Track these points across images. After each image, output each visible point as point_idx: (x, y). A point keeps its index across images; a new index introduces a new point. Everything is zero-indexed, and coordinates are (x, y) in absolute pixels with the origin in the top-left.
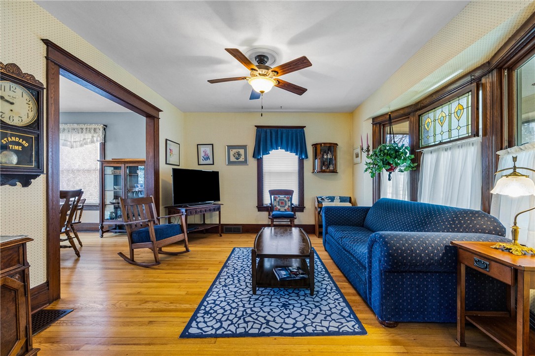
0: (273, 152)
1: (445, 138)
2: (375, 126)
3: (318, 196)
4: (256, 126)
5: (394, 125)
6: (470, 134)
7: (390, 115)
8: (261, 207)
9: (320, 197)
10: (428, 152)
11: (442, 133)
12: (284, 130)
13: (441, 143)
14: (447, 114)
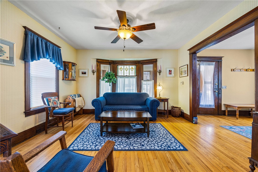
4: (24, 27)
6: (136, 75)
7: (110, 62)
8: (28, 112)
9: (72, 96)
10: (119, 78)
13: (127, 76)
14: (128, 68)
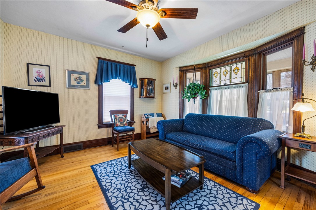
0: (112, 81)
1: (228, 82)
2: (181, 72)
3: (145, 113)
4: (97, 57)
5: (197, 72)
6: (244, 82)
7: (195, 67)
8: (101, 124)
9: (146, 114)
10: (213, 89)
11: (225, 80)
12: (122, 65)
13: (225, 85)
14: (229, 71)
